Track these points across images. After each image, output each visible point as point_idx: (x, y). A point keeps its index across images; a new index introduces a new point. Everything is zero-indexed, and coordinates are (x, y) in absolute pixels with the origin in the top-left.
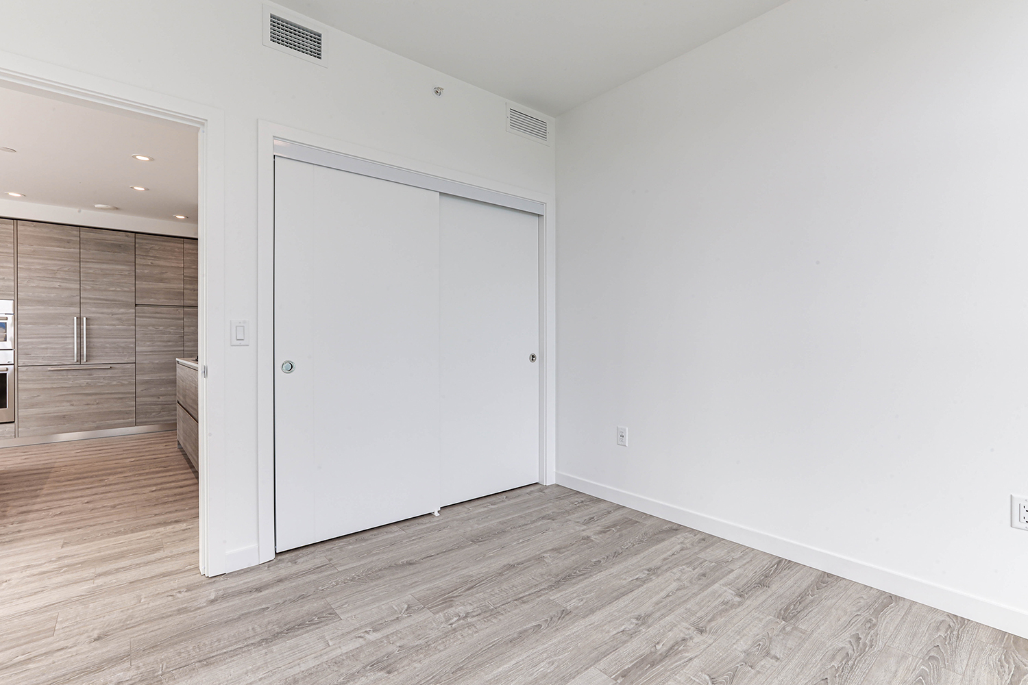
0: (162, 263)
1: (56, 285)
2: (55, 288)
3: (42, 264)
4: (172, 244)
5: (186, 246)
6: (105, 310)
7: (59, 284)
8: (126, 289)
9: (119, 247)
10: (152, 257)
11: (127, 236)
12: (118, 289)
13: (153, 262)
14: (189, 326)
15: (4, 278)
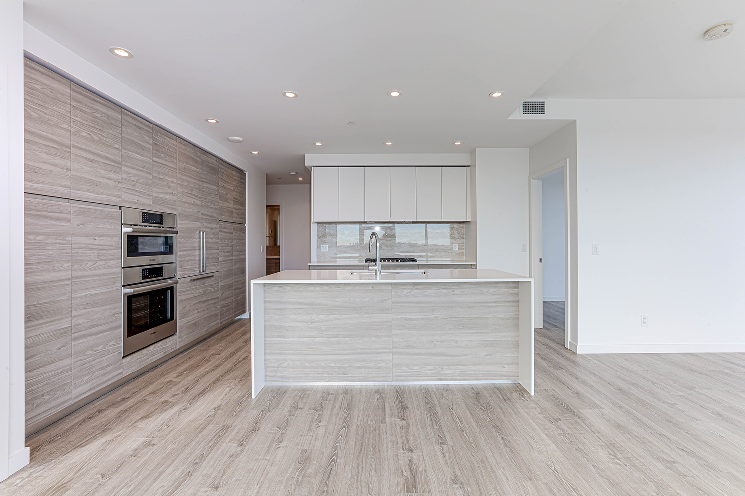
0: (227, 186)
1: (192, 201)
2: (191, 204)
3: (187, 181)
4: (230, 170)
5: (234, 173)
6: (209, 225)
7: (193, 200)
8: (216, 207)
9: (213, 170)
10: (224, 180)
11: (216, 161)
12: (213, 207)
13: (225, 185)
14: (235, 239)
15: (172, 193)
